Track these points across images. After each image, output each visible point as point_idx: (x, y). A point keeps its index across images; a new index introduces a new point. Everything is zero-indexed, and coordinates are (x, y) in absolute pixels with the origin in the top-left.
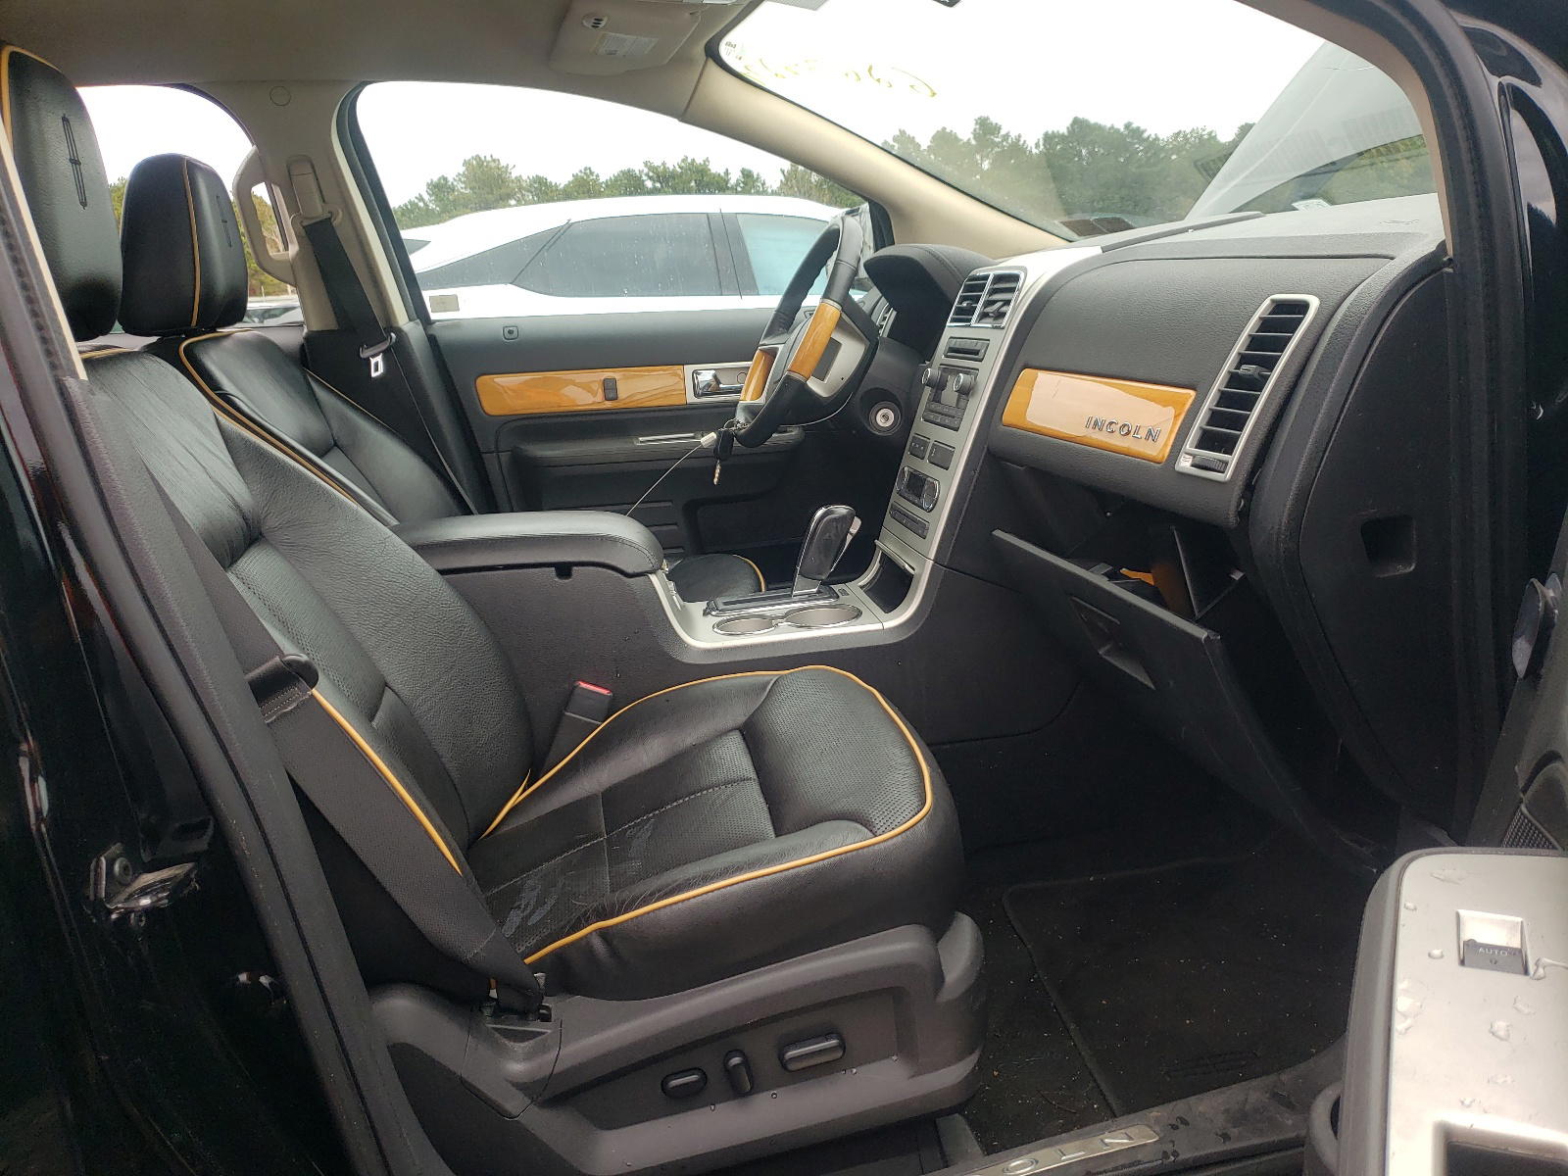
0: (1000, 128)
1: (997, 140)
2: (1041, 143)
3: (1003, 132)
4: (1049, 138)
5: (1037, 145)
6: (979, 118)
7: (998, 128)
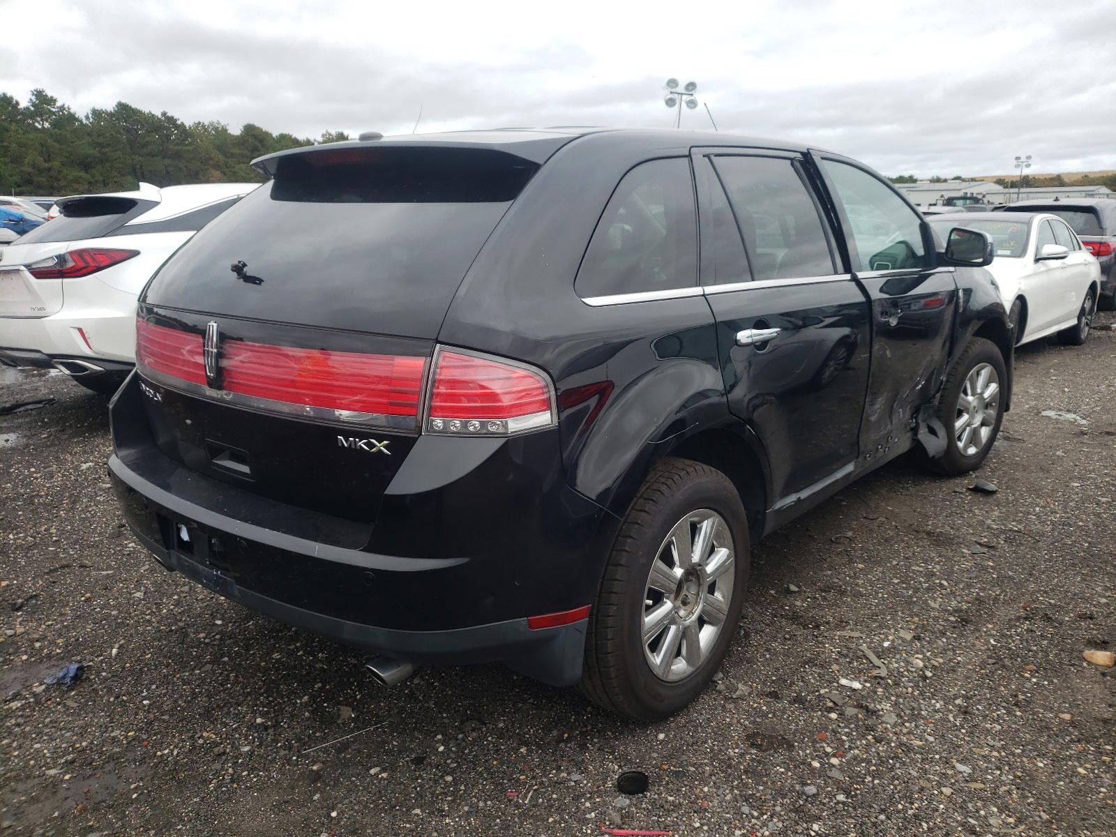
0: (55, 101)
1: (54, 110)
2: (90, 116)
3: (59, 104)
4: (97, 114)
5: (87, 117)
6: (36, 91)
7: (52, 101)
